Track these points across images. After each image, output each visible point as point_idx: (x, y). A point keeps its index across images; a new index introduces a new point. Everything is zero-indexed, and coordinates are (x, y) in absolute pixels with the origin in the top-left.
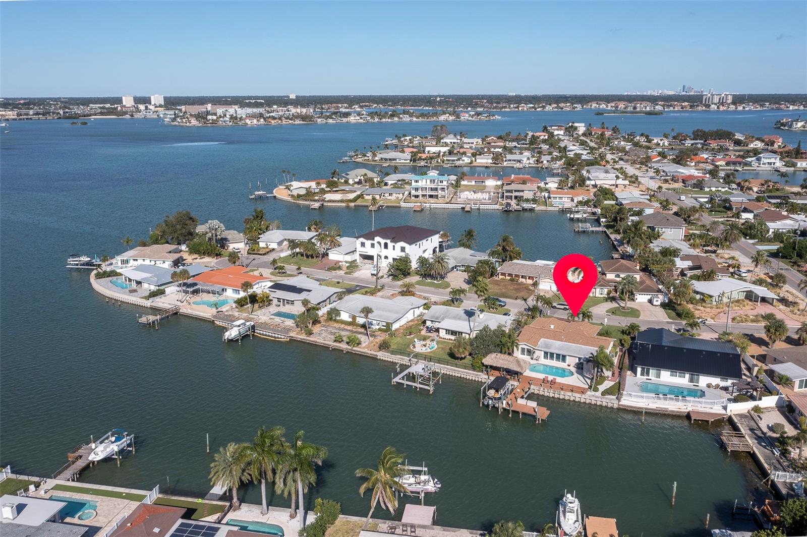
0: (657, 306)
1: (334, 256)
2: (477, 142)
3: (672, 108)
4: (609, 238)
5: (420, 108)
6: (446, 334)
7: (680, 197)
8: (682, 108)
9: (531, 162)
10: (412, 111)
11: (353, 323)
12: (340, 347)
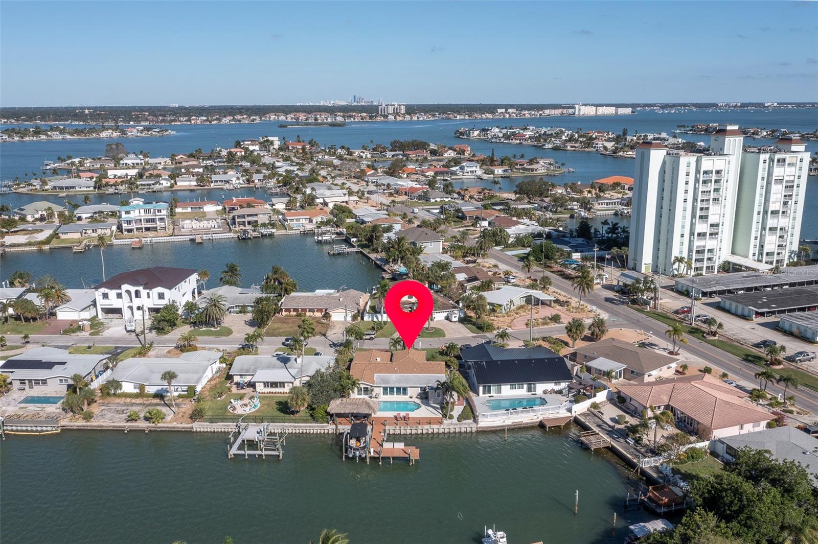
0: (456, 322)
1: (64, 314)
2: (165, 162)
3: (352, 119)
4: (369, 258)
5: (66, 123)
6: (265, 387)
7: (413, 210)
8: (362, 119)
9: (242, 182)
10: (62, 127)
11: (141, 394)
12: (138, 427)
